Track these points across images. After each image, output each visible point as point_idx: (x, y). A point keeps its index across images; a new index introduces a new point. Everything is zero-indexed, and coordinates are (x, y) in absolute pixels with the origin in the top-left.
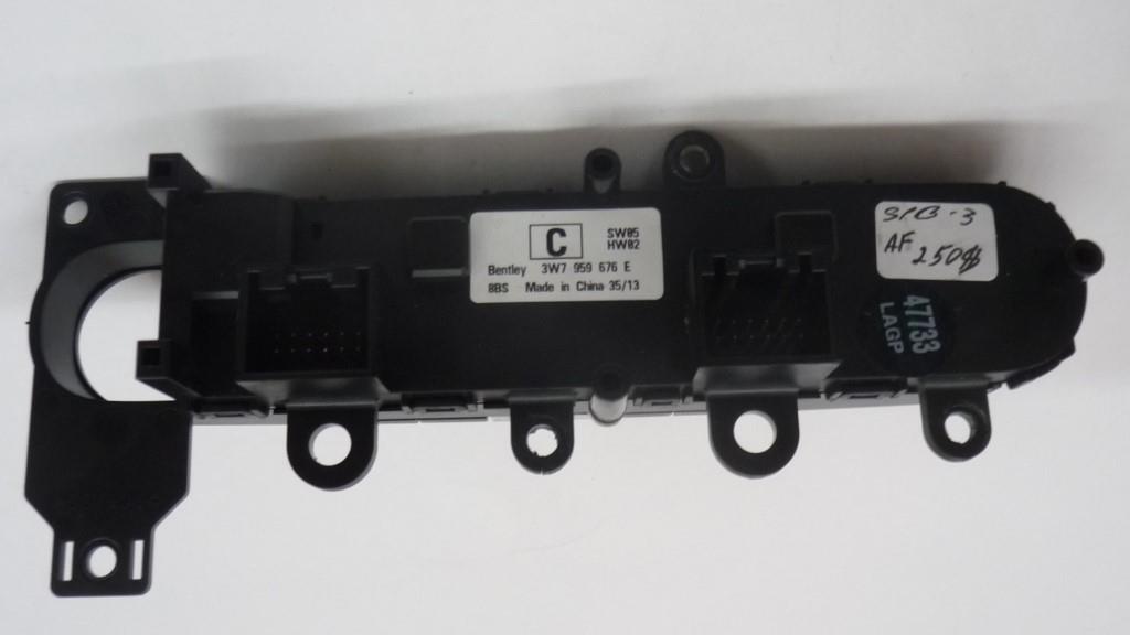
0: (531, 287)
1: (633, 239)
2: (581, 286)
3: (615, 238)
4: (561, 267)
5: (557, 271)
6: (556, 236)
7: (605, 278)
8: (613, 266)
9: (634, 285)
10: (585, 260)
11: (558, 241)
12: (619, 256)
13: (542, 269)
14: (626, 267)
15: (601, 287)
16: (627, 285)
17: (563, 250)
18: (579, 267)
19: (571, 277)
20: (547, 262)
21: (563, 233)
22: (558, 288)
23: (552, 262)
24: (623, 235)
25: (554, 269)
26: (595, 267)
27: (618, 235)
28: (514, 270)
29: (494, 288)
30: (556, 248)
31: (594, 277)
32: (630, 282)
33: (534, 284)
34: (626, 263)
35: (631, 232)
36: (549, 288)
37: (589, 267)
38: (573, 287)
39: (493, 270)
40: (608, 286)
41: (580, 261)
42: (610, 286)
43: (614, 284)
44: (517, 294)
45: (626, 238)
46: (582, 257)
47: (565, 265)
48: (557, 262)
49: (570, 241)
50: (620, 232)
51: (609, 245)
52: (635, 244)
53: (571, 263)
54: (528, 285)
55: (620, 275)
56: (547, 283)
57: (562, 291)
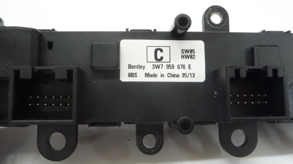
0: (147, 75)
1: (192, 54)
2: (169, 75)
3: (185, 53)
4: (161, 66)
5: (159, 68)
6: (159, 52)
7: (180, 72)
8: (183, 66)
9: (192, 75)
10: (171, 63)
12: (186, 62)
13: (152, 67)
14: (189, 67)
15: (178, 76)
16: (190, 75)
17: (162, 58)
18: (168, 67)
19: (165, 71)
20: (154, 64)
21: (161, 51)
22: (159, 76)
23: (156, 64)
24: (188, 53)
25: (158, 67)
26: (176, 67)
27: (186, 53)
28: (140, 67)
29: (131, 75)
30: (159, 58)
31: (175, 71)
32: (191, 74)
33: (149, 74)
34: (189, 65)
35: (192, 51)
36: (155, 76)
37: (173, 67)
38: (166, 75)
39: (130, 67)
40: (181, 75)
41: (169, 64)
42: (182, 75)
43: (184, 75)
44: (141, 78)
45: (189, 54)
46: (170, 62)
47: (162, 65)
48: (159, 64)
49: (165, 54)
50: (187, 51)
51: (182, 57)
52: (193, 57)
53: (165, 65)
54: (146, 74)
55: (187, 71)
56: (154, 73)
57: (161, 77)
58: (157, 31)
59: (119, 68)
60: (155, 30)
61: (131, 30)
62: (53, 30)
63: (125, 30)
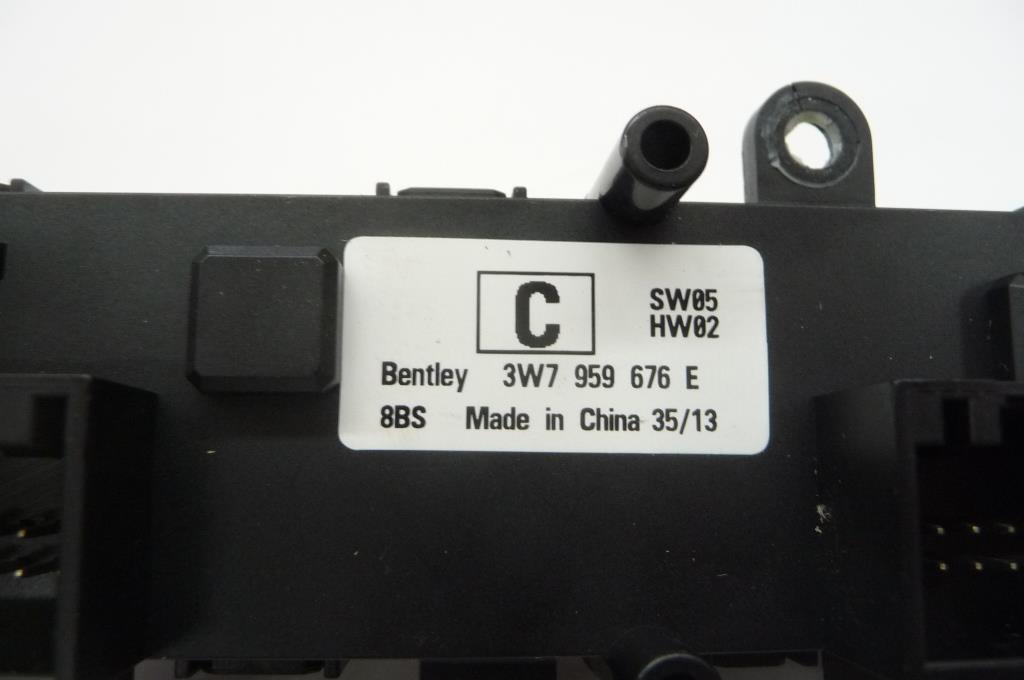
0: (477, 418)
1: (706, 314)
2: (590, 419)
3: (666, 310)
4: (547, 373)
5: (537, 383)
6: (537, 300)
7: (642, 402)
8: (661, 375)
9: (705, 420)
10: (600, 359)
11: (541, 314)
12: (675, 352)
13: (504, 375)
14: (690, 377)
15: (634, 424)
16: (692, 419)
17: (553, 332)
18: (585, 375)
19: (567, 396)
20: (515, 360)
21: (552, 295)
22: (538, 421)
23: (525, 361)
24: (684, 307)
25: (531, 376)
26: (623, 377)
27: (673, 307)
28: (442, 376)
29: (394, 417)
30: (537, 329)
31: (619, 399)
32: (697, 413)
33: (484, 411)
34: (689, 369)
35: (703, 297)
36: (519, 421)
37: (608, 377)
38: (572, 420)
39: (392, 374)
40: (648, 420)
41: (587, 361)
42: (653, 420)
43: (664, 417)
44: (445, 431)
45: (691, 311)
46: (593, 353)
47: (555, 367)
48: (536, 360)
49: (567, 314)
50: (678, 298)
51: (654, 325)
52: (709, 326)
53: (567, 365)
54: (470, 411)
55: (677, 397)
56: (513, 410)
57: (548, 428)
58: (530, 195)
59: (334, 383)
60: (520, 192)
61: (402, 193)
62: (19, 185)
63: (371, 192)
